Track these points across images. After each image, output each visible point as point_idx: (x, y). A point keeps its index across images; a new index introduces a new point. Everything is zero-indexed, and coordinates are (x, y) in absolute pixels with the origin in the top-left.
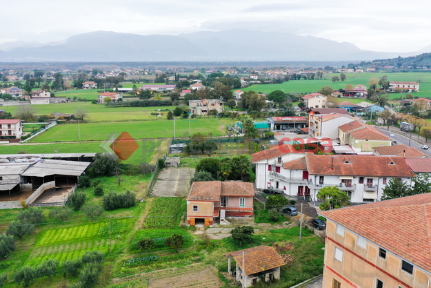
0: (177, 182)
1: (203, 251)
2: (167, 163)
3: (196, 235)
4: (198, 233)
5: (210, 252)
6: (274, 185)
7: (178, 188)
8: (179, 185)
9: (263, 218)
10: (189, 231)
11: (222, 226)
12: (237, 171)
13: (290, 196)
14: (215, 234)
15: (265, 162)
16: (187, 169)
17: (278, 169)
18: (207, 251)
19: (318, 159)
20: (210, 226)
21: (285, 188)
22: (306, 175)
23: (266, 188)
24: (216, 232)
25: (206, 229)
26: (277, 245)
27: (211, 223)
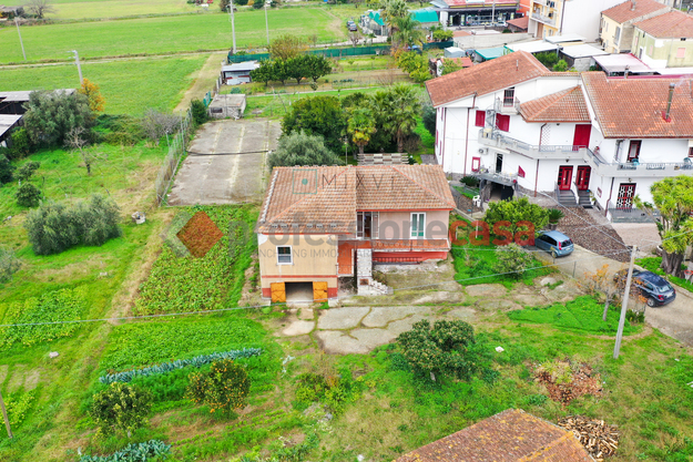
0: (236, 160)
1: (314, 410)
2: (214, 111)
3: (288, 339)
4: (298, 328)
5: (336, 413)
6: (489, 163)
7: (240, 178)
8: (242, 167)
9: (479, 268)
10: (269, 324)
11: (364, 301)
12: (387, 126)
13: (536, 194)
14: (347, 332)
15: (468, 102)
16: (263, 123)
17: (503, 121)
18: (328, 409)
19: (620, 90)
20: (332, 302)
21: (521, 173)
22: (582, 135)
23: (469, 172)
24: (349, 322)
25: (318, 312)
27: (331, 293)
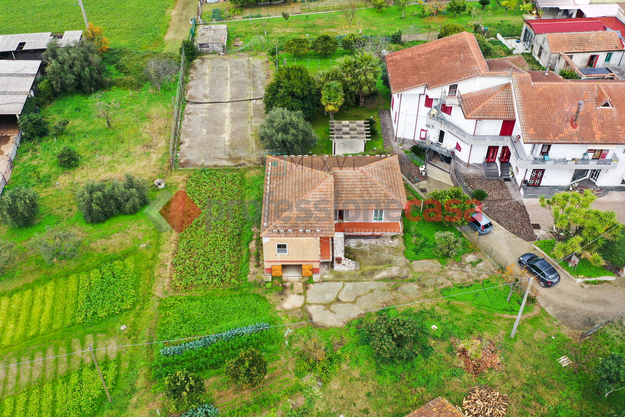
0: (227, 110)
1: (309, 379)
2: (201, 45)
3: (287, 312)
4: (293, 301)
5: (324, 381)
6: (433, 136)
7: (233, 134)
8: (234, 120)
10: (272, 297)
11: (339, 276)
13: (468, 165)
14: (327, 306)
15: (421, 90)
16: (244, 60)
17: (447, 109)
18: (319, 379)
19: (541, 94)
20: (316, 277)
21: (458, 147)
22: (507, 128)
23: (417, 139)
24: (330, 297)
25: (306, 286)
26: (464, 352)
27: (315, 271)
